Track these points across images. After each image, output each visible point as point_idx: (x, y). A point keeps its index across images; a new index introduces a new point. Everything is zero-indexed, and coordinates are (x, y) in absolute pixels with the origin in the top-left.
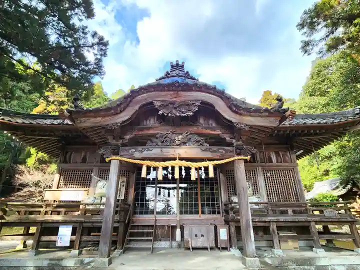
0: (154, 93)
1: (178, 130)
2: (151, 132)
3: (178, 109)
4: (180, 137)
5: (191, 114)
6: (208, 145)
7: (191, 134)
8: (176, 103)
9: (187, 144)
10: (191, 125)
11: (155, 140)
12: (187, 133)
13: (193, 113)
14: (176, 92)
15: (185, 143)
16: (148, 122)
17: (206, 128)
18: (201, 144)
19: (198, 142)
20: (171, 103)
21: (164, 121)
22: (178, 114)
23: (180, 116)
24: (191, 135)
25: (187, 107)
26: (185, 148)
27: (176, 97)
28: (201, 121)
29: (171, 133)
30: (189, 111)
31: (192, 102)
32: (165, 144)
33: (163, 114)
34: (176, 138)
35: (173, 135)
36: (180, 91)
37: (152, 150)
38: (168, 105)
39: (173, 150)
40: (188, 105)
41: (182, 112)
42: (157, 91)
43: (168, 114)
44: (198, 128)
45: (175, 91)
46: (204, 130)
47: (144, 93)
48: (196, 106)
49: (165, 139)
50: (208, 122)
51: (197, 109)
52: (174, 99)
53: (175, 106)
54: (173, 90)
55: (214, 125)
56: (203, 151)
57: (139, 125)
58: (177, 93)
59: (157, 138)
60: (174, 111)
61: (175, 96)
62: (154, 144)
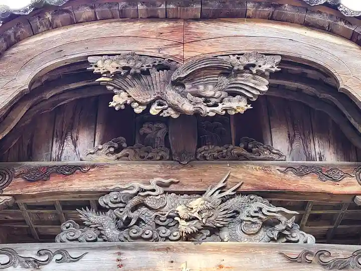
0: (94, 26)
1: (187, 178)
2: (79, 184)
3: (187, 86)
4: (197, 203)
5: (239, 105)
6: (311, 239)
7: (238, 192)
8: (182, 65)
9: (225, 234)
10: (239, 158)
11: (92, 217)
12: (222, 190)
13: (249, 101)
14: (182, 23)
15: (215, 231)
16: (68, 146)
17: (301, 171)
18: (281, 235)
19: (269, 223)
20: (161, 67)
21: (130, 144)
22: (188, 107)
23: (197, 114)
24: (239, 199)
25: (225, 81)
26: (218, 250)
27: (179, 44)
28: (279, 142)
29: (160, 190)
30: (233, 94)
31: (244, 61)
32: (133, 232)
33: (128, 107)
34: (181, 209)
35: (169, 198)
36: (196, 19)
37: (77, 259)
38: (147, 73)
39: (169, 256)
40: (228, 72)
41: (207, 100)
42: (104, 19)
43: (149, 105)
44: (265, 169)
45: (175, 19)
46: (290, 176)
47: (52, 26)
48: (262, 74)
49: (135, 215)
50: (306, 146)
51: (265, 88)
52: (173, 52)
53: (175, 76)
54: (167, 18)
55: (330, 158)
56: (293, 261)
57: (30, 158)
58: (184, 29)
59: (101, 209)
60: (172, 95)
61: (178, 37)
62: (91, 233)
